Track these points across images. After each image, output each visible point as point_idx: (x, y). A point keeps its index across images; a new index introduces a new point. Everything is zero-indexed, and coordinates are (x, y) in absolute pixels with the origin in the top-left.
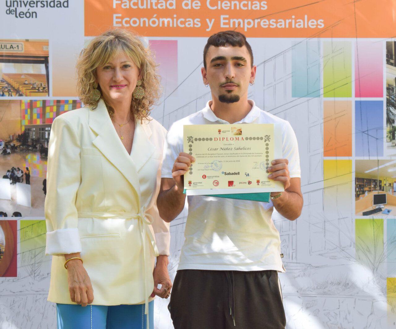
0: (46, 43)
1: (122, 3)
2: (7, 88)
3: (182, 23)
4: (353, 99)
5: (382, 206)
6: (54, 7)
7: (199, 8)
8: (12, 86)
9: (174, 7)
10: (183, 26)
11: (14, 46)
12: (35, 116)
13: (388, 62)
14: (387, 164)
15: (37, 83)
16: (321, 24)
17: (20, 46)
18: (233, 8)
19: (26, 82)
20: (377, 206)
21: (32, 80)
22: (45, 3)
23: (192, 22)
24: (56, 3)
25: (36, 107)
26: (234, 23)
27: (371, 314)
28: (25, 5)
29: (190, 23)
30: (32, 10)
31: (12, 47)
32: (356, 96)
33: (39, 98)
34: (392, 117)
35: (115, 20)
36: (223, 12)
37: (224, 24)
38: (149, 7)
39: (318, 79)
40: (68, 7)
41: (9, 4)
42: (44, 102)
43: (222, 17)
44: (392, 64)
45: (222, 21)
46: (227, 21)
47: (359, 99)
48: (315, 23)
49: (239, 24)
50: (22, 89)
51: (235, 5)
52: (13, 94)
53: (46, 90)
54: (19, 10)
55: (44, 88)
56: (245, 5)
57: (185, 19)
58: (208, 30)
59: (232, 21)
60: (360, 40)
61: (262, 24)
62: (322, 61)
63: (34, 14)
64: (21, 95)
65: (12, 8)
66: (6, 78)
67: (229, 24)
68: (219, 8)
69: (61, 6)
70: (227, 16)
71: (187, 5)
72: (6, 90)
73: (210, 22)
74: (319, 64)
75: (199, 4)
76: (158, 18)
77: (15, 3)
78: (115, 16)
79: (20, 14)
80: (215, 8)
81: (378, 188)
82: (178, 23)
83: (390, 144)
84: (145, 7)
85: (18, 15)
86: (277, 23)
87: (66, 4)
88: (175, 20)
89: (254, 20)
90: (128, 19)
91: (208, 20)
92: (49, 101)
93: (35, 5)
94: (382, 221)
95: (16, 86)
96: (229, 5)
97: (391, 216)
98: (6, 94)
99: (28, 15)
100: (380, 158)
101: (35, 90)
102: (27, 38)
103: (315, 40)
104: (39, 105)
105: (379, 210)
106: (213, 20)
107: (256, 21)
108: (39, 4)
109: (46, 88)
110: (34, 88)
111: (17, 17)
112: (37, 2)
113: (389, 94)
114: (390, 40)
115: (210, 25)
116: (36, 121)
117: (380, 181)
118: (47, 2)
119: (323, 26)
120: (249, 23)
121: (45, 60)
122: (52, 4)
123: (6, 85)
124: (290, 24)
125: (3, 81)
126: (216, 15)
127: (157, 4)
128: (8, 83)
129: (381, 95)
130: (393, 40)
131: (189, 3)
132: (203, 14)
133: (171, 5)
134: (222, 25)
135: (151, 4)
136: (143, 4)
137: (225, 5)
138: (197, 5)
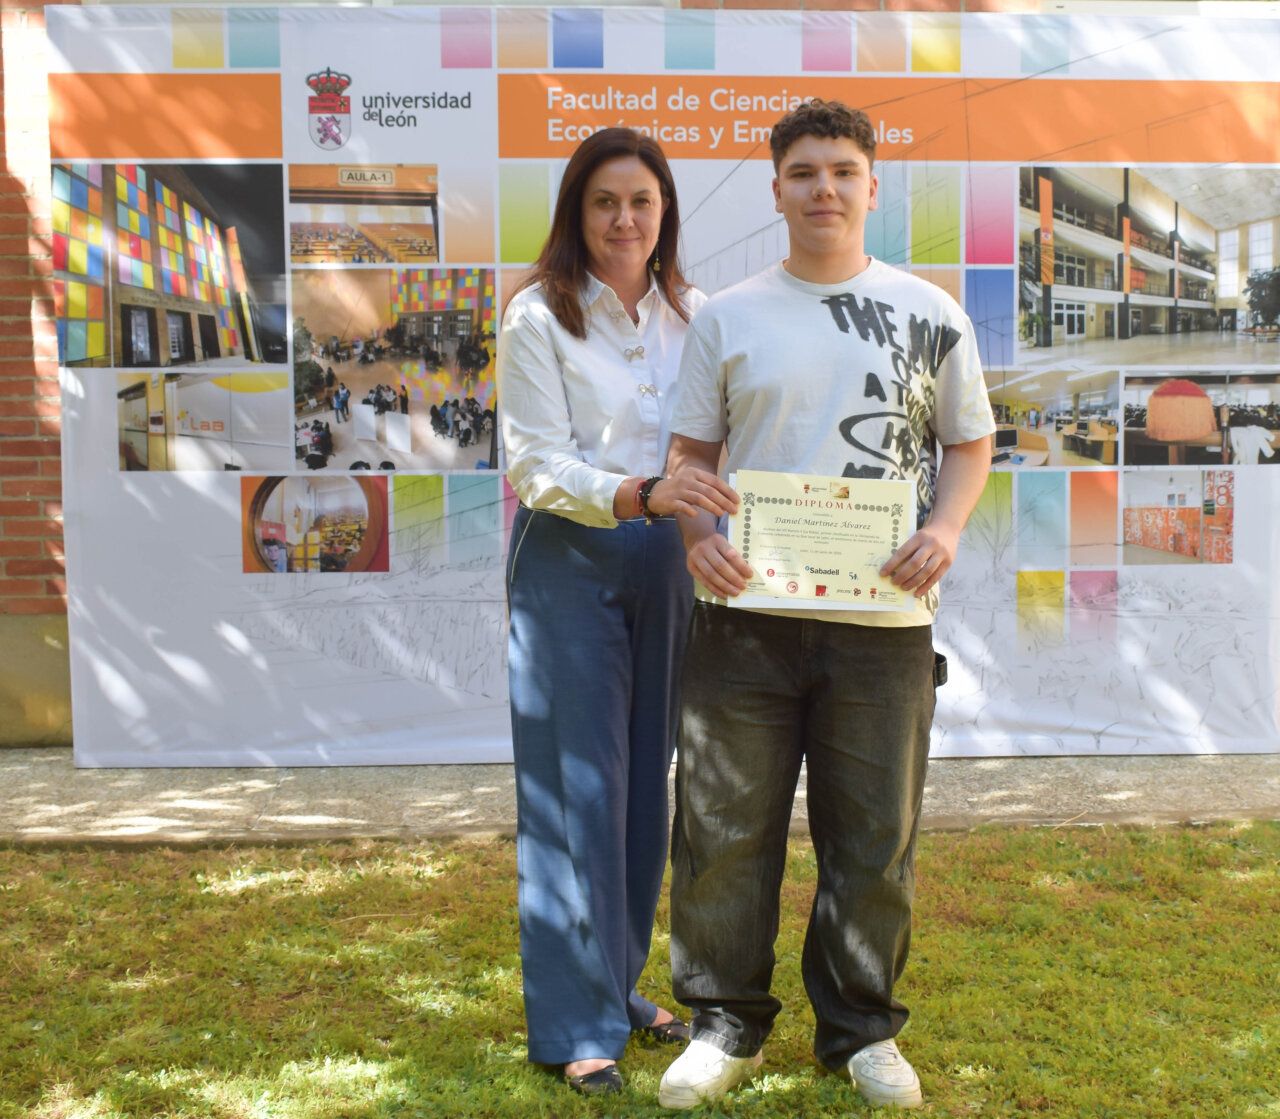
0: (433, 170)
1: (563, 99)
2: (366, 247)
3: (667, 134)
4: (963, 267)
5: (1009, 450)
6: (446, 106)
7: (696, 108)
8: (374, 246)
9: (654, 106)
10: (669, 139)
11: (377, 175)
12: (415, 297)
13: (1023, 203)
14: (1019, 379)
15: (418, 239)
16: (909, 138)
17: (388, 175)
18: (755, 108)
19: (400, 239)
20: (1002, 451)
21: (411, 235)
22: (430, 101)
23: (684, 134)
24: (449, 101)
25: (416, 280)
26: (758, 134)
27: (991, 632)
28: (397, 105)
29: (682, 135)
30: (407, 113)
31: (373, 177)
32: (969, 260)
33: (423, 265)
34: (1028, 298)
35: (551, 130)
36: (738, 114)
37: (741, 135)
38: (610, 106)
39: (903, 231)
40: (469, 106)
41: (368, 103)
42: (431, 272)
43: (737, 123)
44: (1029, 206)
45: (737, 131)
46: (745, 131)
47: (972, 267)
48: (898, 135)
50: (393, 250)
51: (760, 103)
52: (378, 259)
53: (433, 251)
54: (386, 113)
55: (430, 248)
56: (777, 104)
57: (674, 127)
58: (712, 147)
59: (754, 131)
60: (974, 164)
62: (909, 200)
63: (412, 120)
64: (390, 261)
65: (373, 110)
66: (365, 231)
67: (748, 135)
68: (732, 108)
69: (457, 106)
70: (746, 123)
71: (675, 102)
72: (366, 251)
73: (717, 131)
74: (905, 210)
75: (697, 102)
77: (379, 101)
78: (551, 122)
79: (387, 121)
80: (725, 108)
81: (1004, 420)
82: (660, 134)
83: (1025, 344)
84: (603, 106)
85: (383, 122)
87: (466, 102)
88: (655, 129)
90: (574, 128)
91: (712, 130)
92: (439, 271)
93: (413, 104)
94: (1010, 475)
95: (382, 244)
96: (749, 102)
97: (1024, 468)
98: (366, 258)
99: (401, 121)
100: (1008, 368)
101: (416, 252)
102: (399, 162)
103: (898, 164)
104: (422, 277)
105: (1006, 457)
106: (721, 130)
108: (420, 102)
109: (434, 249)
110: (412, 248)
111: (381, 125)
112: (417, 99)
113: (1024, 258)
114: (1026, 164)
115: (717, 138)
116: (416, 305)
117: (1008, 408)
118: (433, 98)
119: (911, 139)
121: (430, 201)
122: (442, 102)
123: (366, 244)
125: (360, 236)
126: (726, 120)
127: (623, 102)
128: (367, 240)
129: (1010, 260)
130: (1032, 164)
131: (680, 98)
132: (704, 118)
133: (649, 102)
134: (737, 139)
135: (614, 101)
136: (599, 102)
137: (743, 103)
138: (693, 103)
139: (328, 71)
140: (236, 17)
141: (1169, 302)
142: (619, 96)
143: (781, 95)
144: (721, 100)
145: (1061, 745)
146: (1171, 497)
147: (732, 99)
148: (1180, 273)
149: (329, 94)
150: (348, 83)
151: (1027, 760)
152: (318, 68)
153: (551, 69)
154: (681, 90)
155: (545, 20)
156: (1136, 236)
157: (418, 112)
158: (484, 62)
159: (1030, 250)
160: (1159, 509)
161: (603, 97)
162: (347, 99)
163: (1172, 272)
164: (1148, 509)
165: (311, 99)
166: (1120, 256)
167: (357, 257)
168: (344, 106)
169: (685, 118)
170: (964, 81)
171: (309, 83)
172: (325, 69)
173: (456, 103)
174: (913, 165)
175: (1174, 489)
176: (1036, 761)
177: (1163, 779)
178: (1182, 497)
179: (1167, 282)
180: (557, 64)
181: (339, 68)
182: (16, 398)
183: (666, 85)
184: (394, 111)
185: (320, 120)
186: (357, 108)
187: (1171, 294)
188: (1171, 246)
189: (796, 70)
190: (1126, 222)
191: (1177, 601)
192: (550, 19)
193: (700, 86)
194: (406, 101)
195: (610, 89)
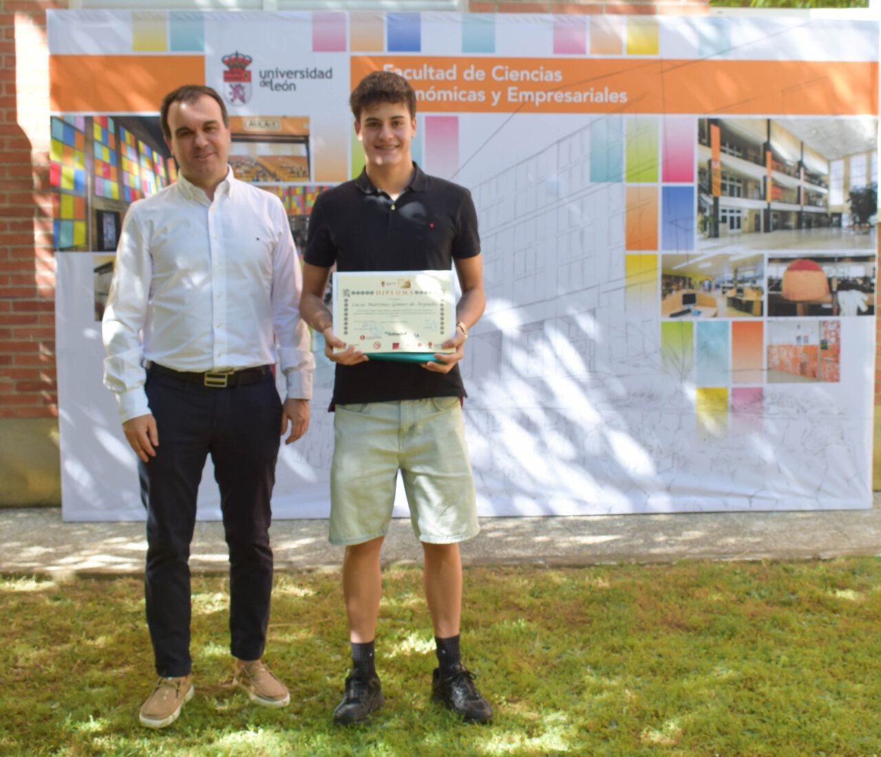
0: (306, 120)
2: (261, 172)
3: (464, 96)
4: (660, 185)
5: (691, 307)
6: (315, 77)
7: (482, 79)
8: (267, 170)
9: (454, 77)
10: (465, 100)
11: (270, 123)
12: (294, 204)
13: (700, 142)
14: (698, 259)
15: (297, 166)
16: (623, 96)
17: (276, 124)
18: (522, 79)
19: (284, 165)
20: (686, 307)
21: (291, 163)
22: (305, 74)
23: (475, 96)
24: (317, 73)
25: (295, 194)
26: (524, 97)
27: (679, 428)
28: (282, 76)
29: (473, 96)
30: (290, 81)
31: (267, 124)
32: (664, 181)
33: (299, 184)
34: (704, 205)
36: (511, 83)
37: (513, 97)
38: (425, 77)
39: (620, 162)
40: (331, 77)
41: (263, 75)
42: (305, 188)
43: (510, 89)
44: (704, 144)
45: (510, 94)
46: (515, 94)
47: (666, 184)
48: (617, 97)
49: (530, 97)
50: (279, 174)
51: (525, 75)
52: (269, 179)
53: (307, 175)
54: (275, 81)
55: (304, 172)
56: (537, 76)
57: (467, 91)
58: (493, 104)
59: (521, 94)
60: (670, 117)
61: (556, 98)
62: (624, 140)
63: (292, 87)
64: (278, 180)
65: (266, 80)
66: (261, 161)
67: (517, 97)
68: (507, 79)
69: (323, 77)
70: (515, 88)
71: (469, 75)
72: (261, 174)
73: (496, 93)
74: (621, 146)
75: (484, 74)
76: (436, 90)
77: (271, 74)
79: (276, 87)
80: (502, 78)
81: (687, 286)
82: (459, 96)
83: (702, 236)
84: (421, 78)
85: (273, 87)
86: (573, 96)
87: (329, 75)
88: (455, 93)
89: (546, 92)
91: (493, 93)
92: (310, 188)
93: (293, 76)
94: (691, 324)
95: (272, 169)
96: (518, 75)
97: (701, 319)
98: (261, 179)
99: (285, 87)
100: (690, 252)
101: (294, 174)
102: (284, 114)
103: (616, 116)
104: (299, 191)
105: (688, 311)
106: (499, 93)
107: (550, 94)
108: (298, 75)
109: (307, 173)
110: (292, 172)
111: (272, 89)
112: (296, 72)
113: (701, 178)
114: (702, 116)
115: (496, 99)
116: (295, 210)
117: (690, 279)
118: (307, 72)
119: (626, 99)
120: (541, 97)
121: (305, 140)
122: (313, 75)
123: (261, 169)
124: (588, 97)
125: (257, 164)
126: (503, 86)
127: (434, 74)
128: (262, 166)
129: (691, 180)
130: (705, 116)
131: (472, 72)
132: (488, 85)
133: (451, 75)
134: (510, 99)
135: (428, 74)
136: (418, 74)
137: (514, 75)
138: (480, 75)
139: (237, 54)
140: (176, 18)
141: (796, 208)
142: (431, 71)
143: (539, 70)
144: (500, 73)
145: (726, 504)
146: (799, 338)
147: (507, 73)
148: (805, 189)
149: (237, 69)
150: (250, 61)
151: (704, 515)
152: (230, 51)
153: (385, 53)
154: (472, 67)
155: (381, 20)
156: (775, 164)
157: (297, 81)
158: (341, 48)
159: (705, 173)
160: (790, 346)
161: (420, 72)
162: (249, 73)
163: (799, 188)
164: (784, 346)
165: (226, 73)
166: (765, 178)
167: (255, 178)
168: (248, 77)
169: (475, 85)
170: (661, 61)
171: (224, 62)
172: (234, 52)
173: (322, 75)
174: (628, 117)
175: (801, 333)
176: (709, 516)
177: (796, 528)
178: (806, 339)
179: (795, 195)
180: (391, 48)
181: (244, 51)
182: (24, 272)
183: (463, 63)
184: (280, 80)
185: (231, 86)
186: (256, 78)
187: (798, 202)
188: (798, 171)
189: (548, 52)
190: (769, 154)
191: (803, 408)
192: (385, 19)
193: (485, 64)
194: (289, 74)
195: (425, 66)
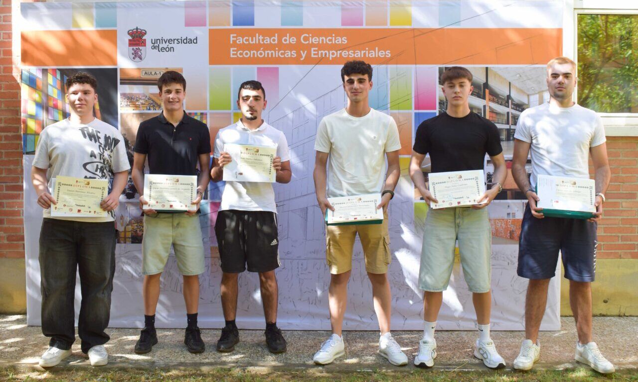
1: (237, 39)
2: (152, 104)
3: (282, 54)
4: (413, 111)
6: (186, 43)
7: (295, 42)
8: (156, 103)
9: (276, 42)
10: (283, 56)
11: (157, 72)
16: (388, 54)
18: (321, 42)
22: (180, 41)
23: (289, 54)
24: (188, 40)
26: (322, 53)
28: (166, 42)
29: (288, 54)
30: (170, 46)
31: (155, 73)
32: (416, 109)
35: (232, 52)
36: (313, 45)
37: (314, 54)
38: (257, 42)
39: (386, 96)
40: (196, 43)
41: (153, 42)
43: (312, 49)
45: (313, 52)
46: (316, 52)
47: (417, 111)
48: (384, 53)
49: (326, 54)
51: (323, 40)
52: (157, 108)
54: (161, 46)
56: (330, 40)
57: (285, 51)
58: (301, 59)
59: (320, 52)
60: (418, 66)
61: (343, 54)
62: (389, 82)
63: (172, 49)
65: (155, 45)
66: (152, 97)
67: (318, 54)
68: (310, 42)
69: (191, 43)
70: (316, 49)
71: (286, 40)
72: (152, 105)
73: (304, 54)
74: (387, 86)
75: (295, 40)
76: (264, 50)
77: (158, 41)
78: (232, 49)
79: (161, 49)
80: (308, 42)
82: (278, 54)
84: (254, 42)
85: (160, 50)
86: (354, 53)
87: (195, 41)
88: (277, 52)
89: (337, 51)
90: (242, 52)
91: (302, 52)
93: (173, 42)
96: (318, 40)
98: (152, 108)
99: (167, 49)
102: (167, 67)
103: (384, 66)
106: (306, 52)
107: (339, 52)
108: (176, 41)
112: (174, 40)
113: (440, 108)
114: (441, 66)
115: (304, 56)
118: (181, 39)
119: (390, 55)
120: (333, 54)
122: (185, 41)
123: (152, 102)
124: (365, 54)
125: (150, 99)
126: (308, 47)
127: (263, 40)
128: (153, 101)
129: (435, 109)
130: (444, 66)
131: (288, 39)
132: (298, 47)
133: (274, 40)
134: (313, 56)
135: (259, 40)
136: (252, 41)
137: (315, 40)
138: (293, 40)
139: (137, 29)
140: (99, 6)
141: (507, 127)
142: (261, 38)
143: (332, 37)
144: (306, 39)
145: (459, 326)
146: (508, 214)
147: (310, 38)
148: (512, 113)
149: (137, 38)
150: (145, 34)
151: (443, 332)
152: (132, 27)
153: (232, 27)
154: (288, 35)
155: (229, 6)
156: (492, 97)
157: (175, 45)
158: (203, 24)
159: (444, 104)
160: (503, 220)
161: (254, 38)
162: (145, 40)
163: (508, 113)
164: (499, 220)
165: (130, 40)
166: (485, 106)
167: (148, 108)
168: (144, 43)
169: (290, 47)
170: (413, 30)
171: (129, 34)
172: (136, 28)
173: (191, 41)
174: (390, 67)
175: (509, 211)
176: (447, 333)
177: (505, 344)
178: (514, 214)
179: (506, 118)
180: (234, 25)
181: (141, 27)
183: (281, 33)
184: (164, 45)
185: (133, 49)
186: (149, 44)
187: (508, 123)
188: (508, 102)
189: (338, 25)
190: (487, 91)
191: (512, 261)
192: (231, 5)
193: (297, 33)
194: (170, 41)
195: (257, 35)
